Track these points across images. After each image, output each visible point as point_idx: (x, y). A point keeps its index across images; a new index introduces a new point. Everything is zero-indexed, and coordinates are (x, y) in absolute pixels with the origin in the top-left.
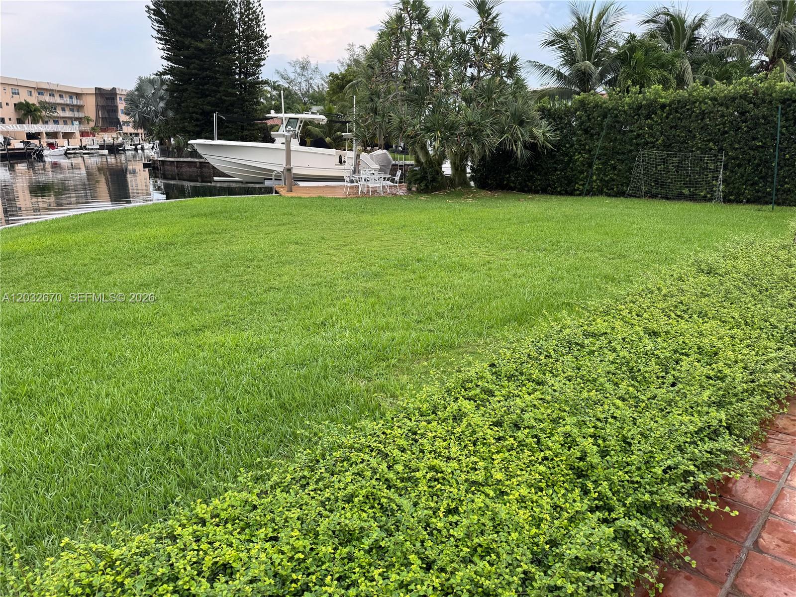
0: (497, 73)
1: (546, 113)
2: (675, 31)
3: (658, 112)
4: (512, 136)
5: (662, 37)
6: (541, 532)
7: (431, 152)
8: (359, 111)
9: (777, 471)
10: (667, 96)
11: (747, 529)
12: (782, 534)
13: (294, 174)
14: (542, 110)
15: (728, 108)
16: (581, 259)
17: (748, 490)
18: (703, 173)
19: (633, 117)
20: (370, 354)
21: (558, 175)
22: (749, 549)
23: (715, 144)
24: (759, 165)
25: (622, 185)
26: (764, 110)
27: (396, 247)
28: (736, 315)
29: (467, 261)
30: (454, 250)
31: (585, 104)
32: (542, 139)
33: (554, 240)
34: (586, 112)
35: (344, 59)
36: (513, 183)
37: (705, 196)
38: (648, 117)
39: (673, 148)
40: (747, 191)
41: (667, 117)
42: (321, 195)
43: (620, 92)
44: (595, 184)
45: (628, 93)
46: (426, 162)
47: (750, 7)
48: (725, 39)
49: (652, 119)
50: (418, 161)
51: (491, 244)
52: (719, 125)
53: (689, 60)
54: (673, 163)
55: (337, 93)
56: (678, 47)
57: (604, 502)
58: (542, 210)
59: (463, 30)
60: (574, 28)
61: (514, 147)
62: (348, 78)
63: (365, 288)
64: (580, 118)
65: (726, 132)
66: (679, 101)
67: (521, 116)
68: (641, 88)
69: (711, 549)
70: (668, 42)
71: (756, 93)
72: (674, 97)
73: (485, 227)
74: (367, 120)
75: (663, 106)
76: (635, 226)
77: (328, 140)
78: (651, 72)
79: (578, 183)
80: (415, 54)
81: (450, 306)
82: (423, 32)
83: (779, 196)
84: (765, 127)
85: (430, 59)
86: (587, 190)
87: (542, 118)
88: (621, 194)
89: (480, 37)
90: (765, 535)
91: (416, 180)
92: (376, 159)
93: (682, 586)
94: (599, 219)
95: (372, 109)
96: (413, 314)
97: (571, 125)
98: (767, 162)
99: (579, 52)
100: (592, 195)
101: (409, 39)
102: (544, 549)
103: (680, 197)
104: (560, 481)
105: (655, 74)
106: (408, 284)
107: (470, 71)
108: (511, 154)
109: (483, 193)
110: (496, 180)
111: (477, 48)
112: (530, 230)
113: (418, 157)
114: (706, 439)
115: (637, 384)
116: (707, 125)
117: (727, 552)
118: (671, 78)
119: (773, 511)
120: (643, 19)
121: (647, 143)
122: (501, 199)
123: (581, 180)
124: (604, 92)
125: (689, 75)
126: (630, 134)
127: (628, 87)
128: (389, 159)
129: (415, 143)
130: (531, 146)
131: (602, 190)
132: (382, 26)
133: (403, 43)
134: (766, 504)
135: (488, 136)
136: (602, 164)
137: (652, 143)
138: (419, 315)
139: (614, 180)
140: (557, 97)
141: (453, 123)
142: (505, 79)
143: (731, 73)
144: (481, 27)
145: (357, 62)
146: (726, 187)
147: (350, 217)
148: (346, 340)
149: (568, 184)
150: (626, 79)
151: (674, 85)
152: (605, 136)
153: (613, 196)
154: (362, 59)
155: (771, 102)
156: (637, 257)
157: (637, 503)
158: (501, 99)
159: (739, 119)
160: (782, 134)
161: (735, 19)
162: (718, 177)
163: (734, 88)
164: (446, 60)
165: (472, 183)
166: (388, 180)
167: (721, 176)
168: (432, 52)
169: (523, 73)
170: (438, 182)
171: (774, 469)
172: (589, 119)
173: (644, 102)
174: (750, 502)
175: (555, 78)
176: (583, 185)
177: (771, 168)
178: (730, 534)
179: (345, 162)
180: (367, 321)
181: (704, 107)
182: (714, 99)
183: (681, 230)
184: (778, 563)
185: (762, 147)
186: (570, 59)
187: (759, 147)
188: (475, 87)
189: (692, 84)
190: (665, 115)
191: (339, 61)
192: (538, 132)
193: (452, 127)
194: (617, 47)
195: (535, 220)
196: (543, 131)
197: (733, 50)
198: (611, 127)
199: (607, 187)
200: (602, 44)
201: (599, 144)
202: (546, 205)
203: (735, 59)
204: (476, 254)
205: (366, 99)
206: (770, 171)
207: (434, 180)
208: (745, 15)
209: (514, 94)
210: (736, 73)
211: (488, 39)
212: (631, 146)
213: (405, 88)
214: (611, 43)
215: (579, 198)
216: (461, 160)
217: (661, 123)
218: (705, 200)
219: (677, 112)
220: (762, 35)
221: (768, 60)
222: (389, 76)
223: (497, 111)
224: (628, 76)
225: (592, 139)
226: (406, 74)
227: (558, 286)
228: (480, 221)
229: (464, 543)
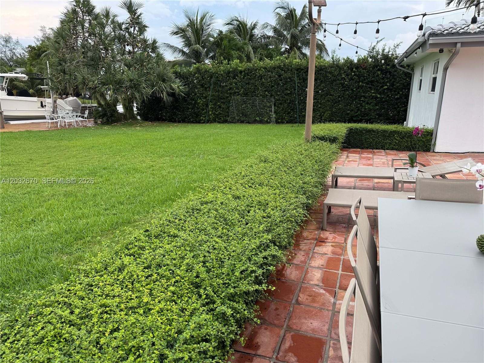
0: (145, 49)
1: (178, 75)
2: (242, 30)
3: (239, 75)
4: (159, 88)
5: (237, 33)
6: (172, 327)
7: (108, 98)
8: (52, 71)
9: (305, 260)
10: (243, 66)
11: (293, 294)
12: (308, 293)
13: (5, 116)
14: (175, 73)
15: (272, 74)
16: (206, 160)
17: (292, 273)
18: (265, 108)
19: (226, 78)
20: (71, 236)
21: (190, 111)
22: (294, 304)
23: (268, 92)
24: (290, 103)
25: (225, 116)
26: (289, 74)
27: (88, 162)
28: (277, 183)
29: (138, 167)
30: (129, 160)
31: (199, 70)
32: (177, 90)
33: (191, 150)
34: (201, 74)
35: (38, 36)
36: (165, 116)
37: (267, 121)
38: (234, 78)
39: (248, 95)
40: (286, 117)
41: (244, 78)
42: (28, 129)
43: (218, 63)
44: (211, 116)
45: (222, 64)
46: (105, 104)
47: (277, 20)
48: (268, 36)
49: (236, 79)
50: (99, 103)
51: (153, 154)
52: (269, 82)
53: (251, 47)
54: (249, 103)
55: (36, 59)
56: (245, 39)
57: (211, 299)
58: (183, 132)
59: (119, 22)
60: (188, 25)
61: (162, 95)
62: (43, 49)
63: (66, 191)
64: (198, 78)
65: (273, 86)
66: (248, 69)
67: (163, 76)
68: (228, 61)
69: (277, 309)
70: (240, 36)
71: (284, 65)
72: (246, 67)
73: (149, 144)
74: (58, 77)
75: (241, 72)
76: (233, 139)
77: (31, 91)
78: (233, 52)
79: (202, 116)
80: (89, 36)
81: (128, 196)
82: (92, 21)
83: (301, 119)
84: (290, 83)
85: (99, 39)
86: (207, 120)
87: (176, 78)
88: (225, 122)
89: (131, 27)
90: (301, 295)
91: (100, 116)
92: (70, 103)
93: (263, 334)
94: (215, 136)
95: (61, 70)
96: (101, 205)
97: (193, 82)
98: (293, 102)
99: (193, 39)
100: (210, 123)
101: (83, 26)
102: (174, 337)
103: (255, 122)
104: (185, 293)
105: (235, 54)
106: (97, 185)
107: (128, 48)
108: (160, 99)
109: (146, 123)
110: (154, 115)
111: (130, 34)
112: (176, 144)
113: (99, 101)
114: (263, 251)
115: (228, 227)
116: (264, 82)
117: (284, 309)
118: (244, 56)
119: (304, 281)
120: (225, 22)
121: (235, 93)
122: (158, 126)
123: (203, 114)
124: (209, 63)
125: (252, 55)
126: (226, 88)
127: (222, 61)
128: (79, 103)
129: (95, 92)
130: (172, 94)
131: (215, 120)
132: (62, 16)
133: (79, 28)
134: (300, 279)
135: (144, 88)
136: (213, 105)
137: (238, 92)
138: (106, 205)
139: (221, 114)
140: (183, 65)
141: (120, 80)
142: (151, 54)
143: (272, 54)
144: (131, 21)
145: (48, 38)
146: (276, 115)
147: (53, 143)
148: (52, 229)
149: (197, 117)
150: (220, 56)
151: (246, 60)
152: (213, 89)
153: (222, 123)
154: (52, 36)
155: (291, 70)
156: (235, 156)
157: (228, 295)
158: (150, 65)
159: (278, 79)
160: (299, 87)
161: (271, 25)
162: (272, 110)
163: (274, 62)
164: (110, 40)
165: (139, 117)
166: (80, 117)
167: (273, 110)
168: (100, 35)
169: (161, 50)
170: (115, 117)
171: (303, 259)
172: (203, 79)
173: (231, 70)
174: (293, 279)
175: (181, 54)
176: (205, 117)
177: (295, 104)
178: (285, 299)
179: (45, 106)
180: (67, 214)
181: (261, 72)
182: (265, 68)
183: (256, 140)
184: (307, 308)
185: (290, 94)
186: (188, 43)
187: (289, 93)
188: (132, 58)
189: (254, 60)
190: (242, 77)
191: (35, 38)
192: (175, 86)
193: (119, 83)
194: (213, 37)
195: (180, 138)
196: (177, 85)
197: (272, 42)
198: (215, 84)
199: (218, 118)
200: (205, 35)
201: (210, 93)
202: (185, 129)
203: (274, 47)
204: (144, 162)
205: (56, 64)
206: (295, 106)
207: (112, 116)
208: (275, 24)
209: (157, 63)
210: (275, 54)
211: (137, 28)
212: (228, 94)
213: (84, 57)
214: (209, 35)
215: (203, 124)
216: (129, 103)
217: (241, 81)
218: (267, 123)
219: (248, 75)
220: (284, 34)
221: (289, 48)
222: (72, 49)
223: (147, 73)
224: (221, 54)
225: (206, 90)
226: (83, 48)
227: (195, 177)
228: (145, 141)
229: (123, 348)
